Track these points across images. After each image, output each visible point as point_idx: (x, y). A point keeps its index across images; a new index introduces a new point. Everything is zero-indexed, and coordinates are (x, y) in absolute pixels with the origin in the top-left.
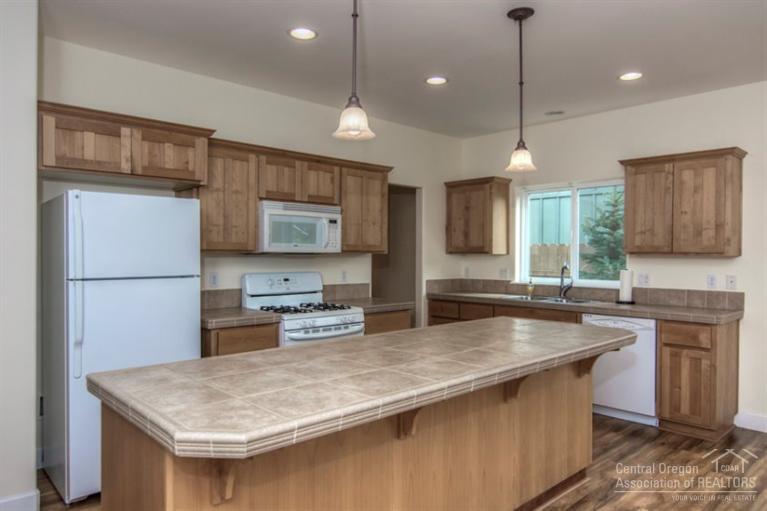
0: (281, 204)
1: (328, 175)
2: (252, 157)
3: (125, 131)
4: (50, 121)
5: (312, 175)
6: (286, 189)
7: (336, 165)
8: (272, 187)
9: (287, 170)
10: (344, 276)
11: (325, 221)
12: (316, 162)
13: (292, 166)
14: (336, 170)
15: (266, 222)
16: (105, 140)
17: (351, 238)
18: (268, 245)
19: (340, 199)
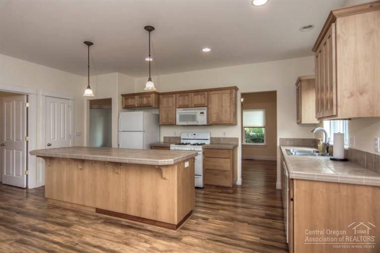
0: (182, 109)
1: (203, 96)
3: (136, 97)
4: (124, 98)
5: (196, 97)
7: (206, 91)
9: (186, 97)
10: (225, 134)
11: (199, 113)
12: (197, 92)
13: (188, 95)
14: (206, 93)
15: (178, 116)
16: (133, 100)
17: (214, 119)
18: (178, 123)
19: (208, 104)
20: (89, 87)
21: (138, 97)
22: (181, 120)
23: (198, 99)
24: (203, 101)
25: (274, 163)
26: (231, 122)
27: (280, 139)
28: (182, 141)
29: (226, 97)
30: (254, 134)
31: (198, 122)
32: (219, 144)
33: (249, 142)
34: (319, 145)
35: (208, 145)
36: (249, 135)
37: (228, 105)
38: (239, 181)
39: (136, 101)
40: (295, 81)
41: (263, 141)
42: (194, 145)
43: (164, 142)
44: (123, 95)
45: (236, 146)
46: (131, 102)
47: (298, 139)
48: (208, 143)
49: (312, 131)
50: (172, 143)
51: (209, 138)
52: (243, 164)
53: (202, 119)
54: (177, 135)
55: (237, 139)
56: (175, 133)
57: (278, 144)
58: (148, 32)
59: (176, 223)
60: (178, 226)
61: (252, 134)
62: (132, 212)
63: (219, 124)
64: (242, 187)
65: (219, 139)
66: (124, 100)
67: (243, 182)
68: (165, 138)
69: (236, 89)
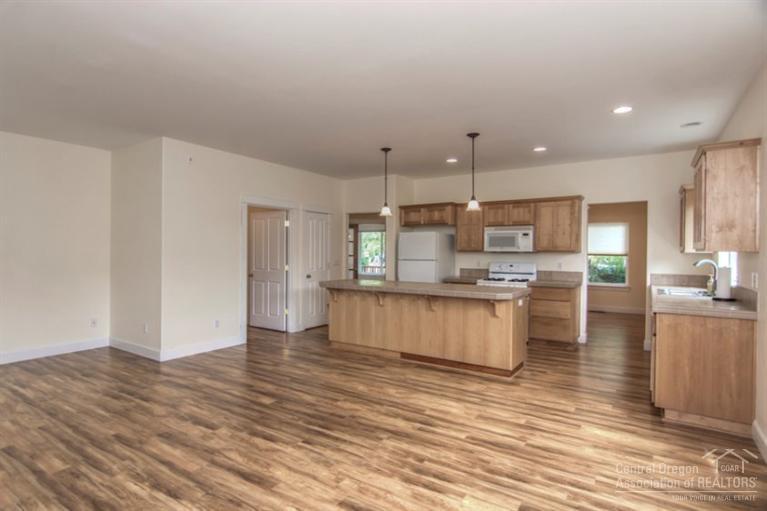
0: (493, 228)
1: (527, 210)
3: (422, 210)
5: (516, 211)
6: (500, 220)
7: (532, 202)
8: (492, 220)
9: (500, 211)
10: (560, 266)
11: (520, 235)
12: (517, 203)
13: (503, 208)
14: (532, 205)
15: (486, 237)
16: (417, 214)
17: (544, 243)
18: (487, 248)
19: (535, 221)
20: (386, 205)
21: (426, 209)
22: (491, 244)
23: (519, 214)
24: (527, 217)
25: (641, 318)
26: (572, 248)
27: (652, 275)
28: (491, 276)
29: (564, 211)
30: (606, 266)
31: (519, 248)
32: (551, 281)
33: (596, 281)
34: (708, 284)
35: (532, 282)
36: (595, 268)
37: (568, 222)
38: (582, 337)
39: (423, 217)
40: (677, 189)
41: (623, 281)
42: (513, 281)
43: (461, 276)
44: (401, 208)
45: (579, 284)
46: (414, 217)
47: (681, 276)
48: (533, 278)
49: (695, 264)
50: (480, 278)
51: (534, 271)
52: (588, 318)
53: (525, 243)
54: (483, 266)
55: (579, 275)
56: (479, 264)
57: (648, 284)
58: (471, 139)
59: (511, 369)
60: (512, 373)
61: (601, 266)
62: (452, 356)
63: (554, 250)
64: (586, 345)
65: (551, 273)
66: (403, 215)
67: (588, 341)
68: (462, 270)
69: (580, 198)
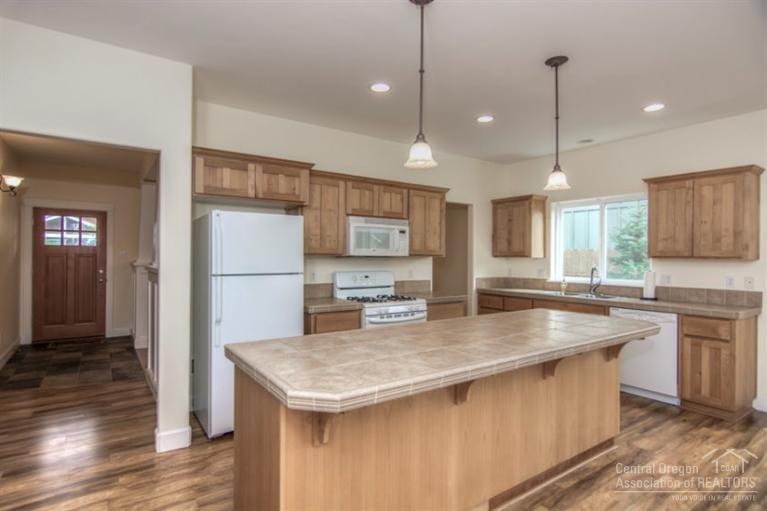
1: (399, 196)
2: (342, 184)
4: (200, 161)
5: (386, 197)
6: (367, 206)
7: (405, 188)
8: (356, 206)
9: (367, 193)
11: (397, 232)
12: (390, 186)
13: (372, 190)
14: (405, 191)
15: (352, 232)
16: (238, 174)
17: (417, 245)
18: (353, 250)
19: (409, 214)
21: (260, 169)
22: (359, 245)
23: (391, 201)
27: (477, 279)
31: (396, 251)
46: (228, 179)
51: (392, 282)
54: (322, 279)
57: (474, 289)
66: (200, 167)
